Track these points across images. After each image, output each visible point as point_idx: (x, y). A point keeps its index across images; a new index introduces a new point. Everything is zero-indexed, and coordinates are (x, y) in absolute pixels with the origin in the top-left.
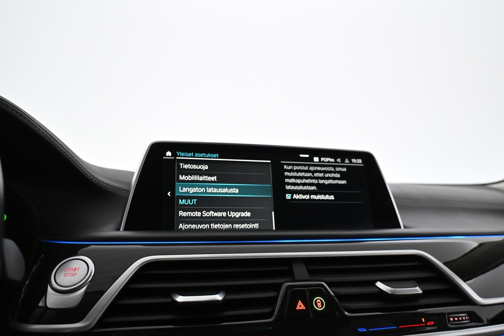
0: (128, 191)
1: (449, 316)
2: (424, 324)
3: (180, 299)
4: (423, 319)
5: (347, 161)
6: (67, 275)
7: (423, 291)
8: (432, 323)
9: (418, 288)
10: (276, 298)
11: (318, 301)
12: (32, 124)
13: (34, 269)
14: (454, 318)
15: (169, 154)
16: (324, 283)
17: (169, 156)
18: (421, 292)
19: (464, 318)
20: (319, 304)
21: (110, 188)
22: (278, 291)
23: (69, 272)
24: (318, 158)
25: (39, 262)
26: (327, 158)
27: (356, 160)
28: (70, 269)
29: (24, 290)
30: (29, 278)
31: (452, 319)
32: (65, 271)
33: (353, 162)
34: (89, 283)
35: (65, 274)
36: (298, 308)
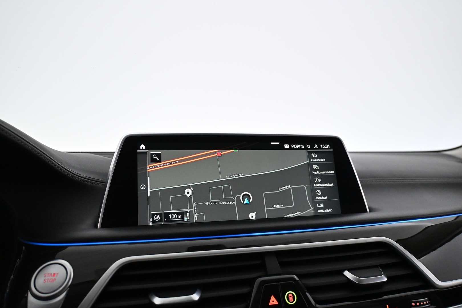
0: (105, 183)
1: (411, 301)
3: (157, 301)
4: (388, 306)
5: (316, 147)
6: (47, 281)
7: (388, 278)
9: (383, 276)
10: (250, 293)
11: (290, 295)
13: (18, 263)
14: (416, 303)
15: (143, 146)
16: (295, 277)
17: (143, 149)
18: (386, 279)
19: (425, 303)
20: (291, 298)
21: (87, 181)
22: (252, 286)
23: (48, 278)
24: (288, 145)
25: (22, 255)
26: (297, 145)
27: (325, 145)
28: (49, 275)
29: (9, 285)
30: (13, 273)
31: (413, 304)
32: (45, 277)
33: (322, 147)
34: (68, 289)
35: (45, 280)
36: (271, 303)
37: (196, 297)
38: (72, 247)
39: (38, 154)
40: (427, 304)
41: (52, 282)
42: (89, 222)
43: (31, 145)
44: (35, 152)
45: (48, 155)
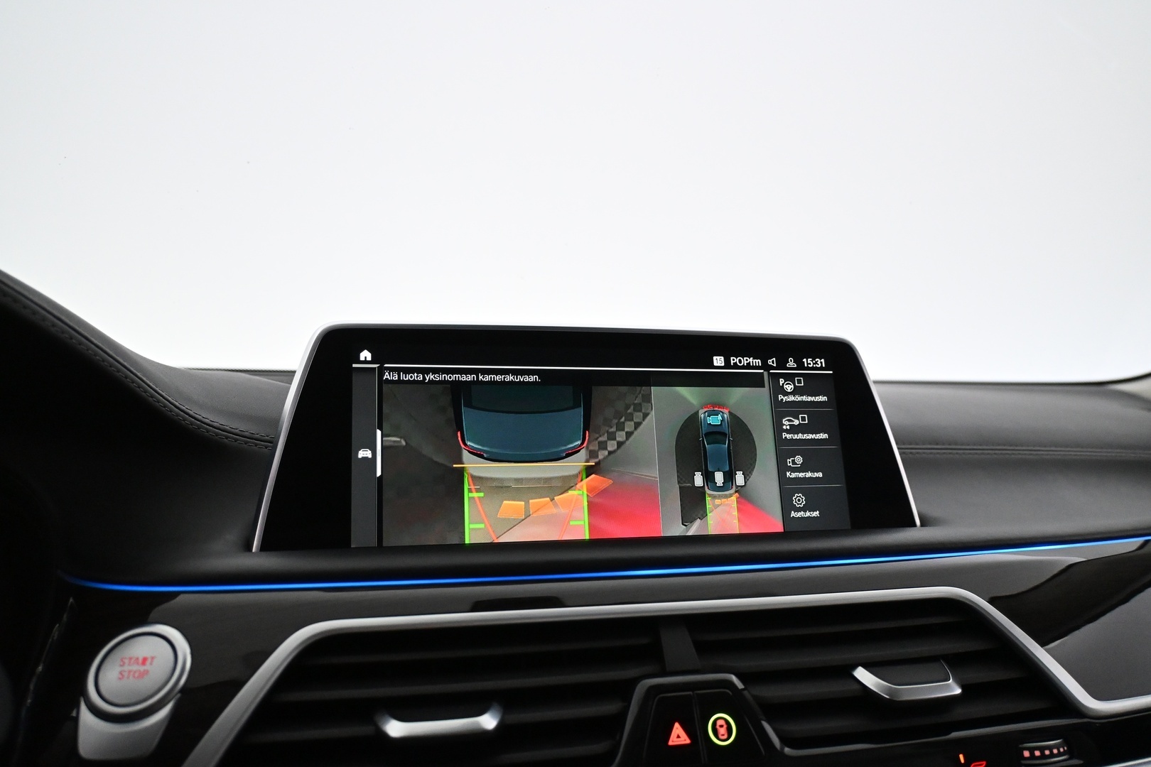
0: (271, 442)
1: (1021, 746)
3: (396, 729)
4: (961, 757)
5: (791, 363)
6: (126, 674)
7: (963, 687)
8: (982, 764)
9: (951, 682)
10: (621, 716)
11: (720, 722)
14: (1032, 750)
15: (366, 355)
16: (734, 678)
17: (366, 362)
18: (958, 691)
19: (1055, 751)
20: (722, 731)
21: (227, 438)
22: (627, 699)
23: (131, 668)
24: (722, 358)
25: (65, 616)
26: (745, 358)
27: (814, 359)
28: (133, 661)
29: (32, 687)
30: (43, 659)
31: (1027, 754)
32: (121, 666)
33: (806, 365)
34: (179, 695)
35: (121, 673)
36: (673, 741)
37: (488, 721)
38: (189, 596)
39: (110, 369)
40: (1060, 754)
41: (138, 677)
42: (232, 536)
43: (93, 346)
44: (102, 363)
45: (135, 371)
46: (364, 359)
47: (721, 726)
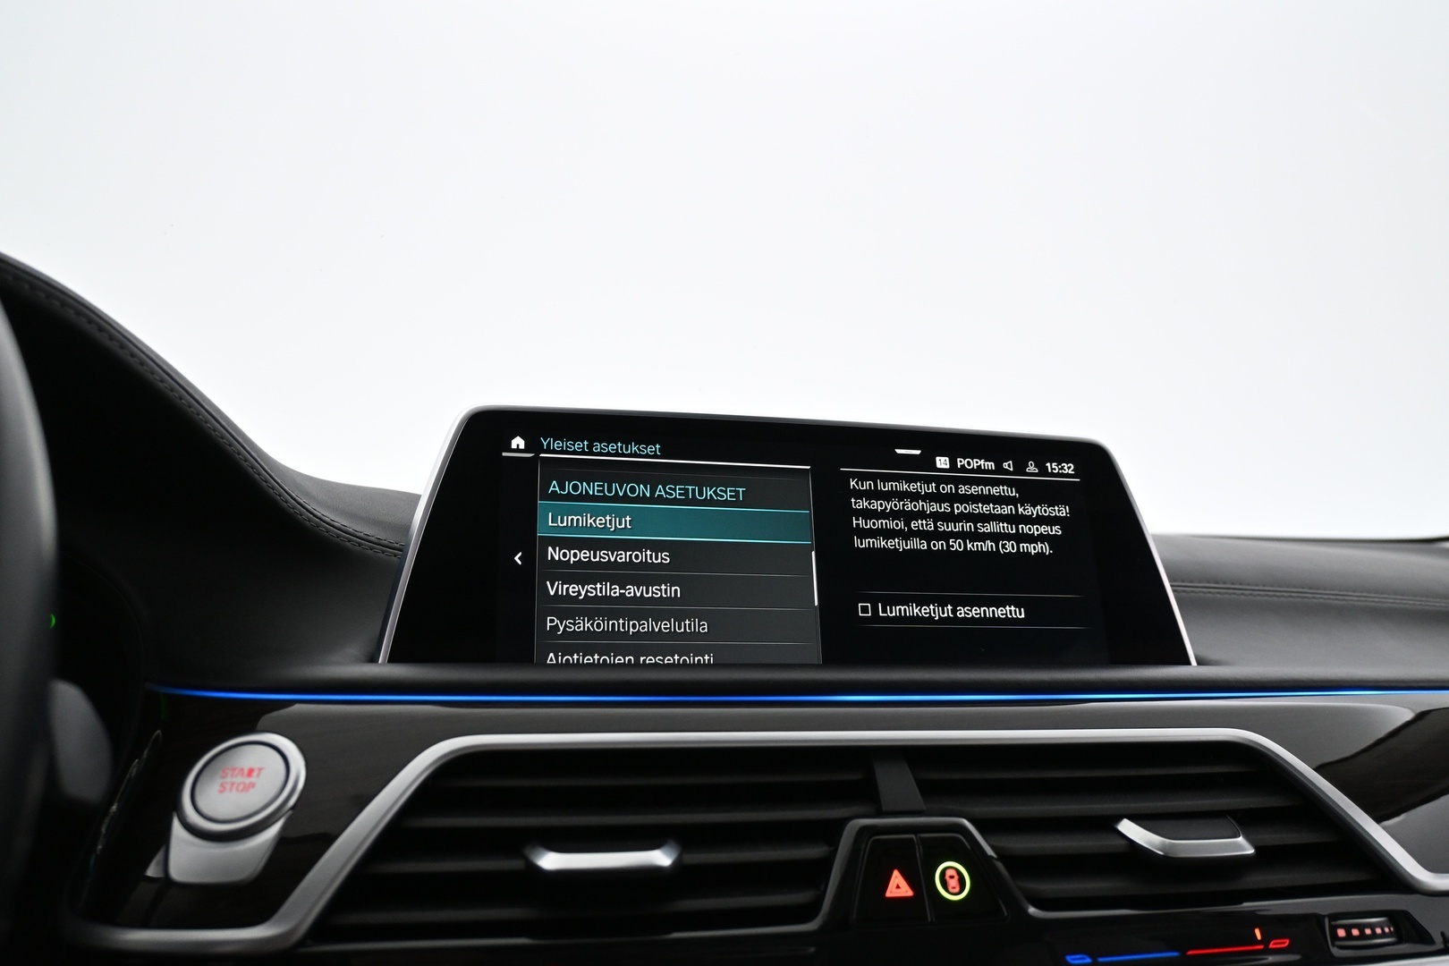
0: (401, 550)
1: (1333, 923)
2: (1262, 947)
3: (551, 861)
4: (1257, 932)
5: (1032, 468)
6: (228, 787)
7: (1256, 848)
8: (1285, 943)
9: (1241, 839)
10: (825, 864)
11: (949, 873)
12: (133, 355)
13: (134, 770)
14: (1348, 928)
15: (518, 442)
16: (966, 822)
17: (518, 450)
18: (1251, 851)
19: (1378, 931)
20: (953, 883)
21: (349, 541)
22: (834, 842)
23: (234, 780)
24: (947, 459)
25: (146, 752)
26: (975, 460)
27: (1059, 464)
28: (237, 772)
29: (103, 830)
30: (118, 797)
31: (1341, 933)
32: (223, 777)
33: (1050, 471)
34: (290, 813)
35: (222, 785)
36: (891, 892)
37: (661, 858)
38: (305, 705)
40: (1384, 935)
41: (242, 790)
46: (516, 447)
47: (952, 877)
